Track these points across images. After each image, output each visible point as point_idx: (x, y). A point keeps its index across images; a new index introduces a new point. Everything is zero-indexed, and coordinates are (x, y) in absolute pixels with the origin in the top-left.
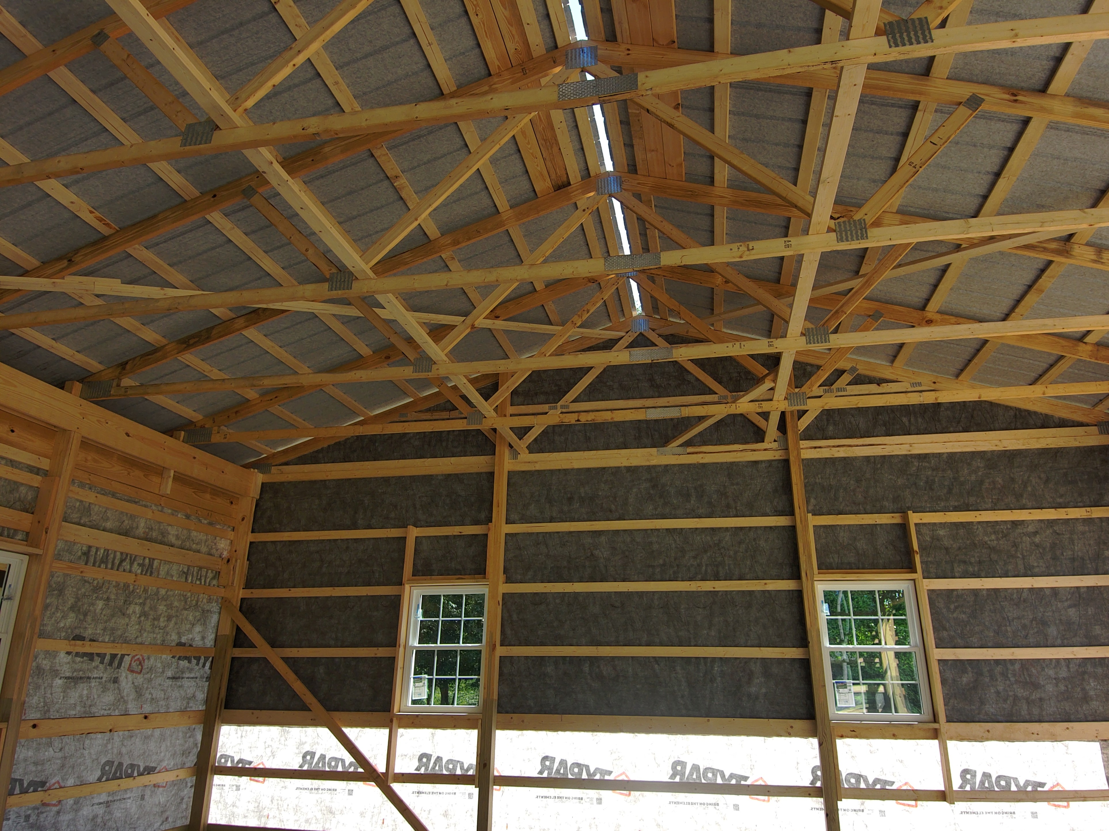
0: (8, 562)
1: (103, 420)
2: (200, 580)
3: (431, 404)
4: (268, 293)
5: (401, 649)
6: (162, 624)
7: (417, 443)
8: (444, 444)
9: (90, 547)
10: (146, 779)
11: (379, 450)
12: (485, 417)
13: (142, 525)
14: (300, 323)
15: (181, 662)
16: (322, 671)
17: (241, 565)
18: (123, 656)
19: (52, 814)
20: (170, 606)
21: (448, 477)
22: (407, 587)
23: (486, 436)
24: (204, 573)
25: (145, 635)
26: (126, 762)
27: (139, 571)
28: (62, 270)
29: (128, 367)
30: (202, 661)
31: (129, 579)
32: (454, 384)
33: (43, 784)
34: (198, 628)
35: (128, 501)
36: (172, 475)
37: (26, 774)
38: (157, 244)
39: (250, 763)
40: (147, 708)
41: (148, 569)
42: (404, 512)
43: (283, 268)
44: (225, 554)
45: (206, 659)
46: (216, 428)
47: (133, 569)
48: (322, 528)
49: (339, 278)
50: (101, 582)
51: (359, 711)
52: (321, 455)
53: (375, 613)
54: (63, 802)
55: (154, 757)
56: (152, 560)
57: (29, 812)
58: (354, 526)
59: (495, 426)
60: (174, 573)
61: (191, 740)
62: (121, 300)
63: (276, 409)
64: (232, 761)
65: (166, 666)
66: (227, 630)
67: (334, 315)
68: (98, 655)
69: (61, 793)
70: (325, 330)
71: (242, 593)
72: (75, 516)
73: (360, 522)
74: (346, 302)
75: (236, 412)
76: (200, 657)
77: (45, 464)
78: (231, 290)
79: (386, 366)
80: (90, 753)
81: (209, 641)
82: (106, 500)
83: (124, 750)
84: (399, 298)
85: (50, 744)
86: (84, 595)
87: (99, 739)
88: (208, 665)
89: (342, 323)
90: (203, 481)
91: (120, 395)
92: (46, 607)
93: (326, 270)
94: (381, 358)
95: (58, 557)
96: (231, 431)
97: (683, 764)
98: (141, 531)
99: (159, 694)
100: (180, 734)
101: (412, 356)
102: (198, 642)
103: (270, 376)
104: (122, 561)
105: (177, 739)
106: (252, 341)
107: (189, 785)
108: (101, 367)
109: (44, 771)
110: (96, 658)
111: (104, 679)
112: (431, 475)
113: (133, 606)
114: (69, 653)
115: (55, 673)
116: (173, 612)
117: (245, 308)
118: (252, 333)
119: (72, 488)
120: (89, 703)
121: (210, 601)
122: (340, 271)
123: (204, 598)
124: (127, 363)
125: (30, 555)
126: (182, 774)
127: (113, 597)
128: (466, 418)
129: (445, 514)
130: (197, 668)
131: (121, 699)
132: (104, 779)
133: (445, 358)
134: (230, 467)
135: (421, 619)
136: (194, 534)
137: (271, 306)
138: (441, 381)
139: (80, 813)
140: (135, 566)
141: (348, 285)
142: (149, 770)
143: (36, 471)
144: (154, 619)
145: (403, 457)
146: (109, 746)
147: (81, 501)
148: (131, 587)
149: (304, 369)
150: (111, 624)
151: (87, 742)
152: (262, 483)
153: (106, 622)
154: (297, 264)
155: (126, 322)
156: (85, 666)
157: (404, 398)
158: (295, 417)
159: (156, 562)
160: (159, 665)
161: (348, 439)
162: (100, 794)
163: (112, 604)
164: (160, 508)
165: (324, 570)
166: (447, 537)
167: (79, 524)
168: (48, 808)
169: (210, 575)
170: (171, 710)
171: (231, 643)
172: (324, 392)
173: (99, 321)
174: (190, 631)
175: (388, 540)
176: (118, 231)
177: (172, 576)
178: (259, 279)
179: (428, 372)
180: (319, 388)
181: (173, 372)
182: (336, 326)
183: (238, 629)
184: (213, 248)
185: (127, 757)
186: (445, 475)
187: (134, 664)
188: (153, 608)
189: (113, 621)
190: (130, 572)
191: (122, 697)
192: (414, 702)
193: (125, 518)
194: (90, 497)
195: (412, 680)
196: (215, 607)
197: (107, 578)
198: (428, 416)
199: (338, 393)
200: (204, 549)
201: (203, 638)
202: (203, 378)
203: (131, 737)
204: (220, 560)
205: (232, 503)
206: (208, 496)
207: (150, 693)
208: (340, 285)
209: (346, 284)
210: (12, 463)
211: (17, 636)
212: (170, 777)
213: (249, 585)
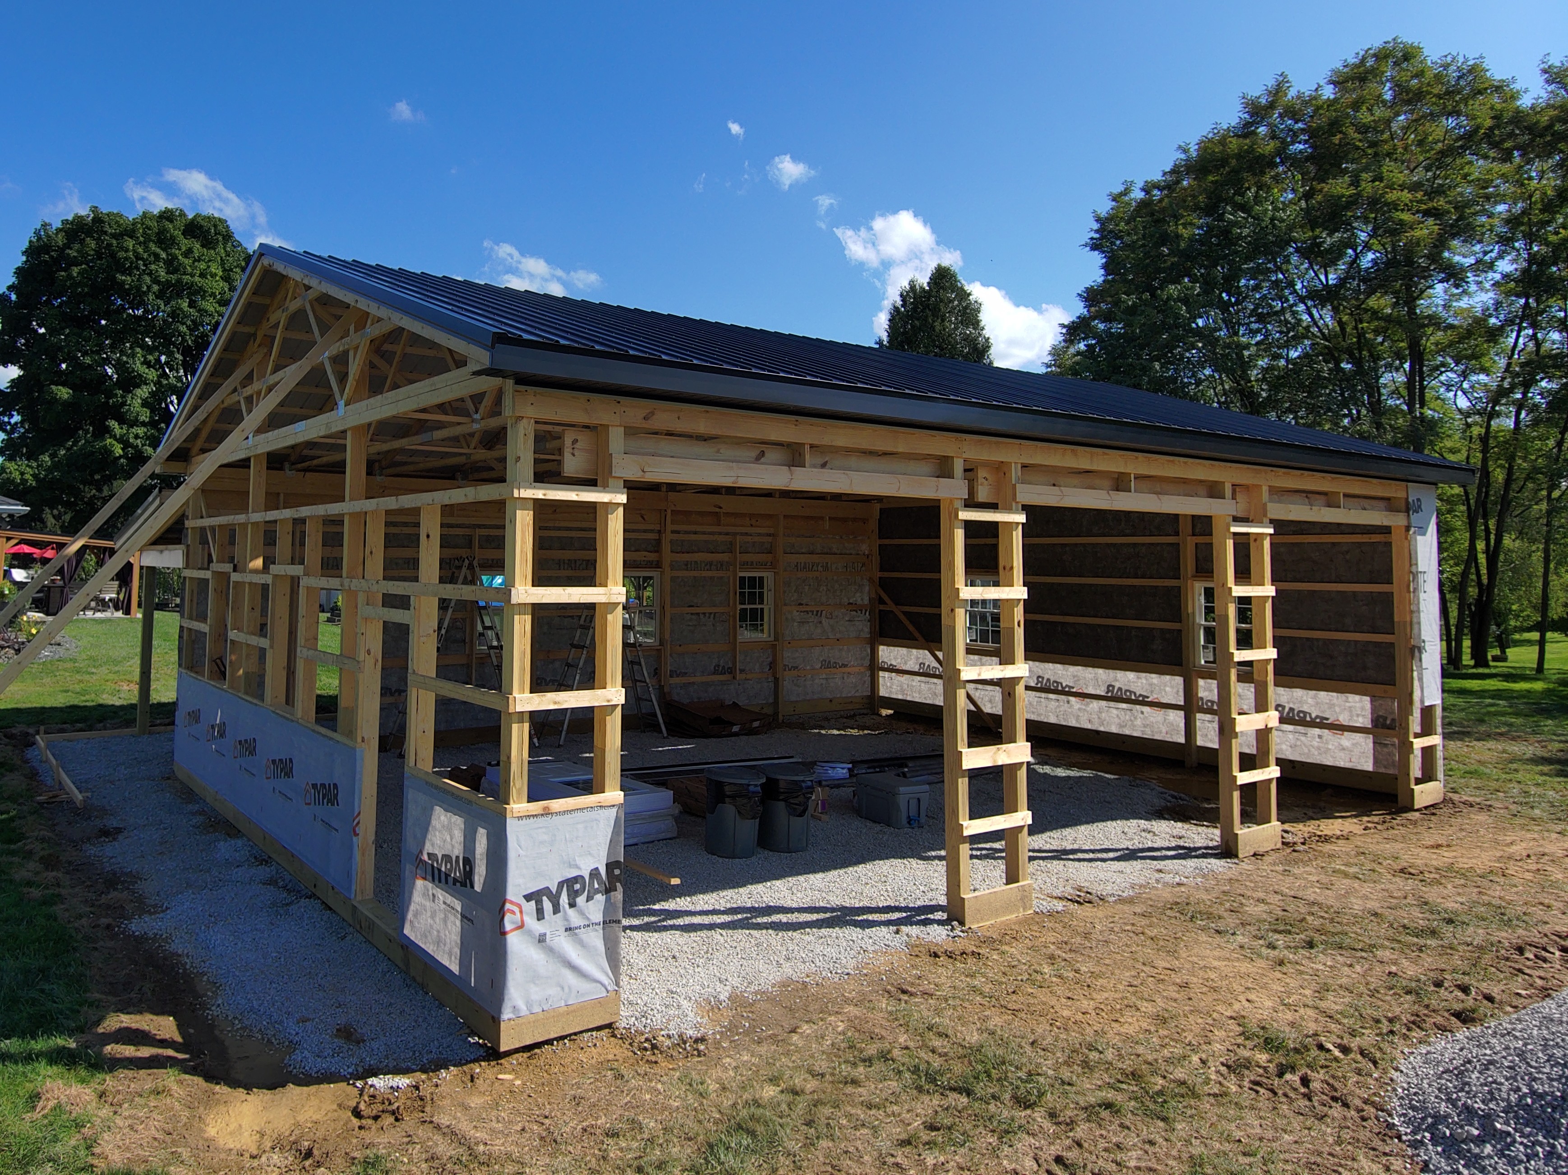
2: (854, 568)
6: (838, 594)
9: (798, 562)
10: (843, 670)
13: (819, 547)
15: (853, 612)
17: (876, 559)
18: (822, 610)
19: (803, 680)
20: (841, 584)
24: (856, 565)
25: (831, 599)
26: (832, 661)
27: (822, 569)
30: (864, 611)
31: (818, 574)
33: (797, 667)
34: (858, 594)
35: (809, 537)
36: (828, 519)
37: (789, 662)
39: (896, 666)
40: (838, 636)
41: (826, 568)
44: (866, 552)
45: (866, 610)
50: (805, 577)
54: (807, 676)
55: (846, 659)
56: (827, 563)
57: (793, 678)
60: (840, 567)
61: (864, 651)
64: (888, 664)
65: (844, 615)
66: (873, 596)
69: (805, 671)
71: (879, 574)
72: (788, 550)
76: (862, 610)
77: (772, 531)
80: (814, 655)
81: (866, 601)
82: (800, 540)
83: (830, 654)
85: (797, 650)
86: (799, 584)
87: (817, 649)
88: (867, 613)
90: (844, 517)
92: (784, 592)
95: (786, 570)
97: (1113, 687)
98: (819, 550)
99: (843, 628)
100: (858, 649)
102: (859, 602)
104: (813, 566)
105: (856, 651)
107: (867, 674)
109: (796, 661)
110: (810, 612)
111: (815, 622)
113: (822, 586)
114: (798, 611)
115: (794, 620)
116: (843, 587)
119: (784, 538)
120: (810, 632)
121: (862, 579)
123: (858, 578)
125: (775, 571)
126: (862, 669)
127: (812, 583)
130: (862, 615)
132: (823, 667)
136: (846, 545)
139: (815, 681)
140: (820, 567)
142: (845, 666)
143: (769, 535)
144: (834, 592)
146: (823, 652)
147: (789, 543)
148: (820, 578)
150: (814, 596)
151: (813, 650)
152: (879, 511)
153: (811, 595)
156: (806, 616)
159: (829, 563)
160: (841, 614)
162: (822, 674)
163: (812, 587)
164: (827, 537)
167: (790, 553)
168: (800, 678)
169: (859, 565)
170: (851, 636)
171: (877, 602)
174: (854, 596)
177: (839, 569)
183: (879, 594)
185: (832, 658)
187: (828, 614)
188: (832, 586)
189: (814, 594)
190: (818, 570)
191: (825, 630)
192: (970, 640)
193: (810, 546)
194: (793, 540)
196: (866, 582)
197: (808, 575)
200: (854, 552)
201: (862, 599)
203: (833, 648)
204: (863, 556)
205: (864, 525)
206: (850, 523)
207: (839, 628)
210: (760, 535)
211: (776, 605)
212: (857, 669)
213: (882, 569)
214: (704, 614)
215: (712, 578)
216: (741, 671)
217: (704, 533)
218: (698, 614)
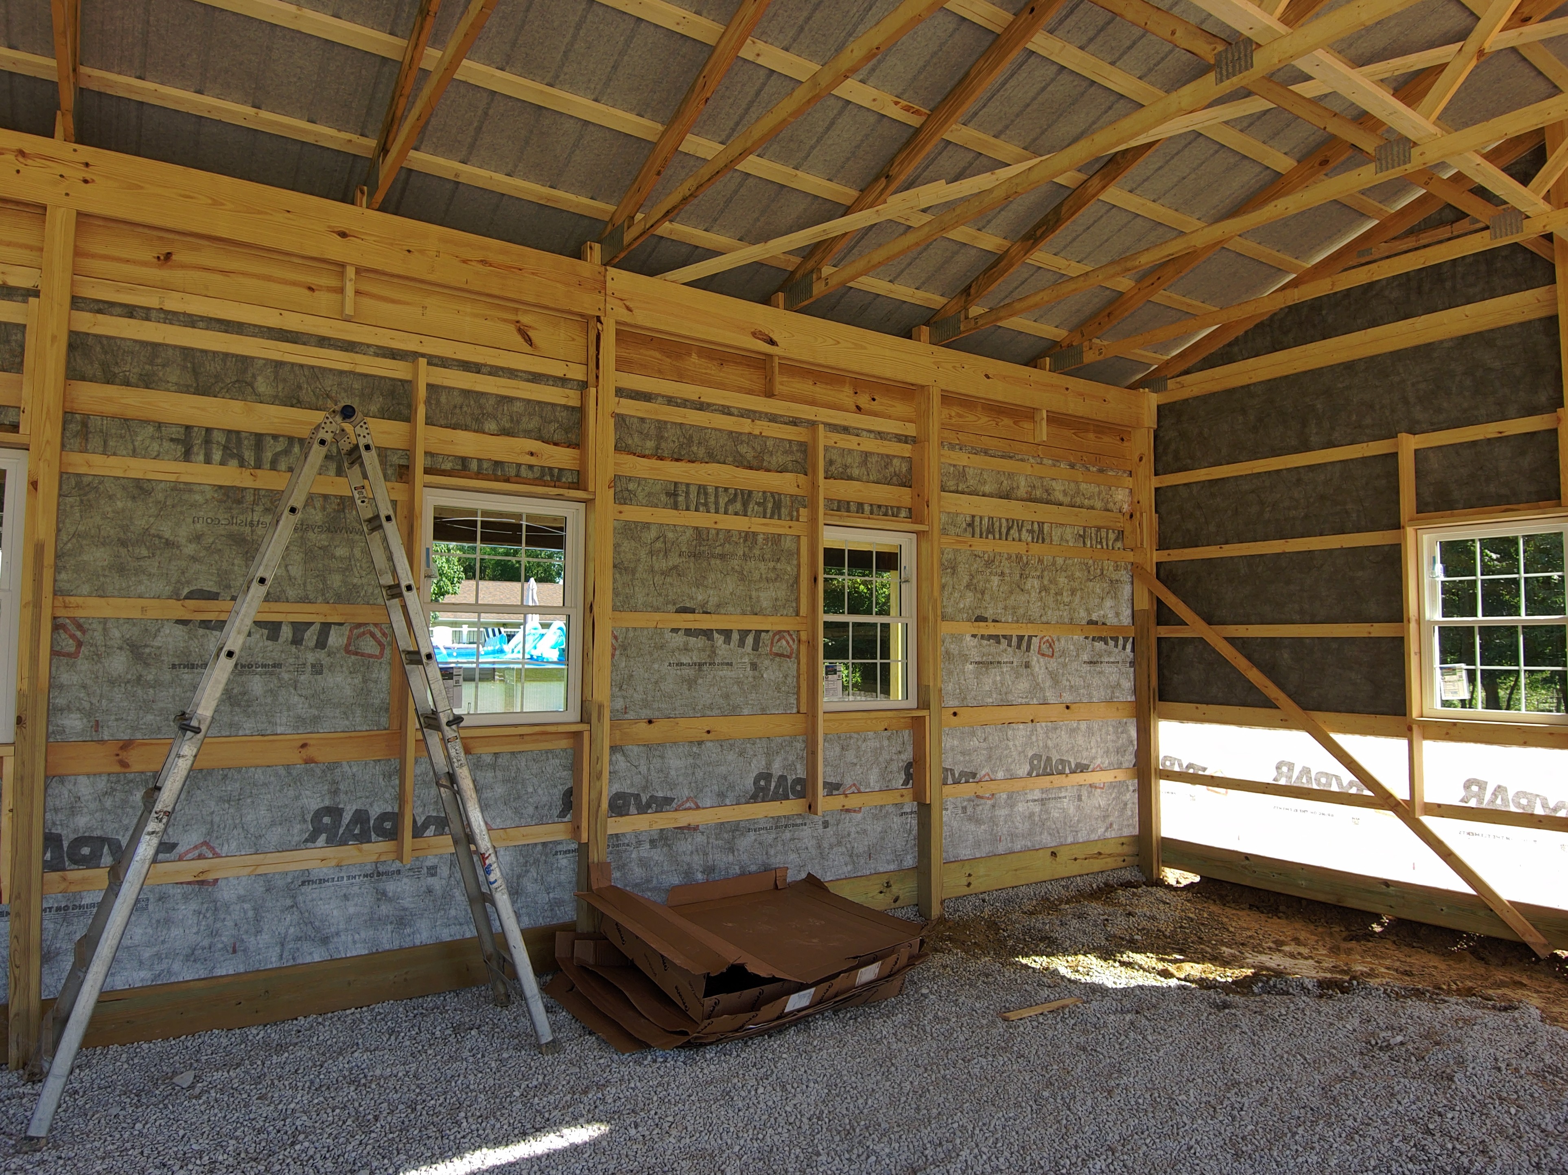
0: (898, 543)
1: (958, 365)
2: (1101, 543)
3: (1415, 220)
4: (1127, 125)
5: (1413, 626)
6: (1066, 600)
7: (1395, 294)
8: (1448, 285)
9: (973, 516)
10: (1079, 778)
11: (1330, 320)
12: (1528, 217)
13: (1023, 483)
14: (1177, 154)
15: (1096, 644)
16: (1286, 656)
17: (1149, 520)
18: (1030, 637)
19: (987, 807)
20: (1071, 578)
21: (1463, 341)
22: (1410, 531)
23: (1532, 252)
24: (1104, 534)
25: (1050, 612)
26: (1055, 758)
27: (1030, 539)
28: (882, 193)
29: (972, 291)
30: (1121, 642)
31: (1021, 548)
32: (1456, 170)
33: (974, 775)
34: (1108, 603)
35: (1002, 457)
36: (1045, 416)
37: (955, 764)
38: (975, 114)
39: (1204, 769)
40: (1067, 697)
41: (1039, 535)
42: (1387, 413)
43: (1140, 78)
44: (1126, 508)
45: (1126, 640)
46: (1086, 343)
47: (1023, 537)
48: (1255, 455)
49: (1229, 55)
50: (992, 555)
51: (1353, 712)
52: (1236, 349)
53: (1360, 574)
54: (997, 796)
55: (1085, 754)
56: (1041, 524)
57: (965, 804)
58: (1305, 447)
59: (1549, 229)
60: (1069, 537)
61: (1125, 735)
62: (949, 206)
63: (1161, 296)
64: (1180, 765)
65: (1079, 649)
66: (1144, 603)
67: (1226, 123)
68: (1004, 637)
69: (992, 786)
70: (1217, 152)
71: (1157, 556)
72: (951, 484)
73: (1313, 439)
74: (1246, 93)
75: (1109, 315)
76: (1117, 638)
77: (910, 430)
78: (1076, 140)
79: (1324, 177)
80: (1015, 745)
81: (1126, 618)
82: (979, 461)
83: (1050, 743)
84: (1332, 51)
85: (973, 734)
86: (977, 571)
87: (1022, 731)
88: (1129, 647)
89: (1241, 131)
90: (1082, 417)
91: (971, 329)
92: (943, 587)
93: (1207, 51)
94: (1312, 167)
95: (944, 532)
96: (1105, 343)
98: (1022, 492)
99: (1077, 681)
100: (1111, 729)
101: (1369, 144)
102: (1111, 620)
103: (1147, 249)
104: (1009, 529)
105: (1107, 734)
106: (1114, 206)
107: (1131, 788)
108: (943, 300)
109: (972, 761)
110: (1002, 640)
111: (1015, 664)
112: (1430, 344)
113: (1030, 580)
114: (974, 636)
115: (965, 658)
116: (1076, 584)
117: (1097, 159)
118: (1114, 194)
119: (942, 452)
120: (1004, 690)
121: (1117, 568)
122: (1230, 44)
123: (1109, 566)
124: (970, 286)
125: (917, 533)
126: (1121, 776)
127: (1007, 571)
128: (1487, 228)
129: (1465, 405)
130: (1116, 650)
131: (1036, 687)
132: (1034, 774)
133: (1434, 129)
134: (1113, 393)
135: (1443, 578)
136: (1083, 486)
137: (1133, 143)
138: (1428, 175)
139: (1016, 809)
140: (1024, 533)
141: (1246, 62)
142: (1082, 768)
143: (903, 439)
144: (1056, 594)
145: (1374, 324)
146: (1034, 738)
147: (954, 466)
148: (1025, 558)
149: (1191, 223)
150: (1011, 602)
151: (1010, 733)
152: (1158, 406)
153: (1005, 600)
154: (1159, 63)
155: (960, 234)
156: (993, 650)
157: (1362, 223)
158: (1188, 301)
159: (1046, 525)
160: (1072, 647)
161: (1275, 314)
162: (1032, 790)
163: (1007, 579)
164: (1039, 460)
165: (1267, 516)
166: (1474, 443)
167: (957, 492)
168: (983, 801)
169: (1112, 536)
170: (1094, 700)
171: (1153, 619)
172: (1228, 250)
173: (931, 244)
174: (1100, 606)
175: (1364, 461)
176: (929, 116)
177: (1067, 541)
178: (1110, 108)
179: (1405, 163)
180: (1219, 246)
181: (1023, 283)
182: (1233, 139)
183: (1159, 601)
184: (1043, 89)
185: (1054, 751)
186: (1457, 338)
187: (1043, 646)
188: (1053, 581)
189: (1013, 598)
190: (1020, 540)
191: (1038, 684)
192: (1446, 704)
193: (1003, 479)
194: (962, 459)
195: (1438, 672)
196: (1124, 576)
197: (997, 550)
198: (1410, 243)
199: (1250, 247)
200: (1099, 504)
201: (1117, 614)
202: (1061, 278)
203: (1056, 729)
204: (1120, 516)
205: (1122, 440)
206: (1091, 436)
207: (1068, 680)
208: (1234, 67)
209: (1243, 63)
210: (881, 435)
211: (922, 620)
212: (1107, 777)
213: (1163, 544)
214: (727, 634)
215: (749, 537)
216: (833, 788)
217: (726, 411)
218: (707, 634)
